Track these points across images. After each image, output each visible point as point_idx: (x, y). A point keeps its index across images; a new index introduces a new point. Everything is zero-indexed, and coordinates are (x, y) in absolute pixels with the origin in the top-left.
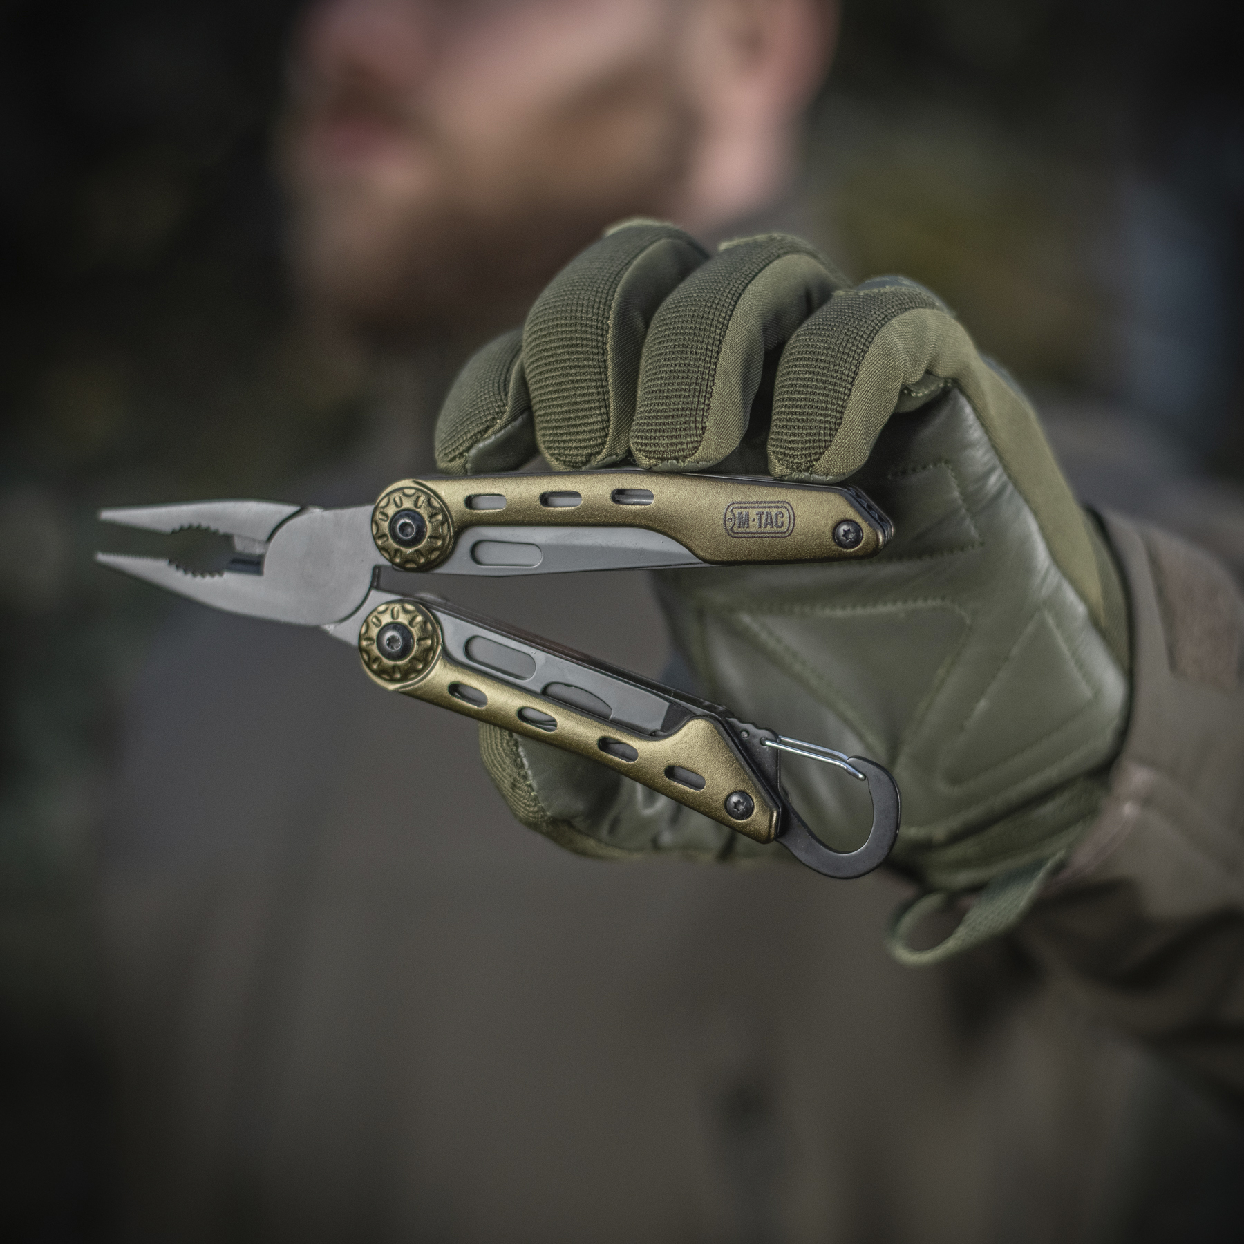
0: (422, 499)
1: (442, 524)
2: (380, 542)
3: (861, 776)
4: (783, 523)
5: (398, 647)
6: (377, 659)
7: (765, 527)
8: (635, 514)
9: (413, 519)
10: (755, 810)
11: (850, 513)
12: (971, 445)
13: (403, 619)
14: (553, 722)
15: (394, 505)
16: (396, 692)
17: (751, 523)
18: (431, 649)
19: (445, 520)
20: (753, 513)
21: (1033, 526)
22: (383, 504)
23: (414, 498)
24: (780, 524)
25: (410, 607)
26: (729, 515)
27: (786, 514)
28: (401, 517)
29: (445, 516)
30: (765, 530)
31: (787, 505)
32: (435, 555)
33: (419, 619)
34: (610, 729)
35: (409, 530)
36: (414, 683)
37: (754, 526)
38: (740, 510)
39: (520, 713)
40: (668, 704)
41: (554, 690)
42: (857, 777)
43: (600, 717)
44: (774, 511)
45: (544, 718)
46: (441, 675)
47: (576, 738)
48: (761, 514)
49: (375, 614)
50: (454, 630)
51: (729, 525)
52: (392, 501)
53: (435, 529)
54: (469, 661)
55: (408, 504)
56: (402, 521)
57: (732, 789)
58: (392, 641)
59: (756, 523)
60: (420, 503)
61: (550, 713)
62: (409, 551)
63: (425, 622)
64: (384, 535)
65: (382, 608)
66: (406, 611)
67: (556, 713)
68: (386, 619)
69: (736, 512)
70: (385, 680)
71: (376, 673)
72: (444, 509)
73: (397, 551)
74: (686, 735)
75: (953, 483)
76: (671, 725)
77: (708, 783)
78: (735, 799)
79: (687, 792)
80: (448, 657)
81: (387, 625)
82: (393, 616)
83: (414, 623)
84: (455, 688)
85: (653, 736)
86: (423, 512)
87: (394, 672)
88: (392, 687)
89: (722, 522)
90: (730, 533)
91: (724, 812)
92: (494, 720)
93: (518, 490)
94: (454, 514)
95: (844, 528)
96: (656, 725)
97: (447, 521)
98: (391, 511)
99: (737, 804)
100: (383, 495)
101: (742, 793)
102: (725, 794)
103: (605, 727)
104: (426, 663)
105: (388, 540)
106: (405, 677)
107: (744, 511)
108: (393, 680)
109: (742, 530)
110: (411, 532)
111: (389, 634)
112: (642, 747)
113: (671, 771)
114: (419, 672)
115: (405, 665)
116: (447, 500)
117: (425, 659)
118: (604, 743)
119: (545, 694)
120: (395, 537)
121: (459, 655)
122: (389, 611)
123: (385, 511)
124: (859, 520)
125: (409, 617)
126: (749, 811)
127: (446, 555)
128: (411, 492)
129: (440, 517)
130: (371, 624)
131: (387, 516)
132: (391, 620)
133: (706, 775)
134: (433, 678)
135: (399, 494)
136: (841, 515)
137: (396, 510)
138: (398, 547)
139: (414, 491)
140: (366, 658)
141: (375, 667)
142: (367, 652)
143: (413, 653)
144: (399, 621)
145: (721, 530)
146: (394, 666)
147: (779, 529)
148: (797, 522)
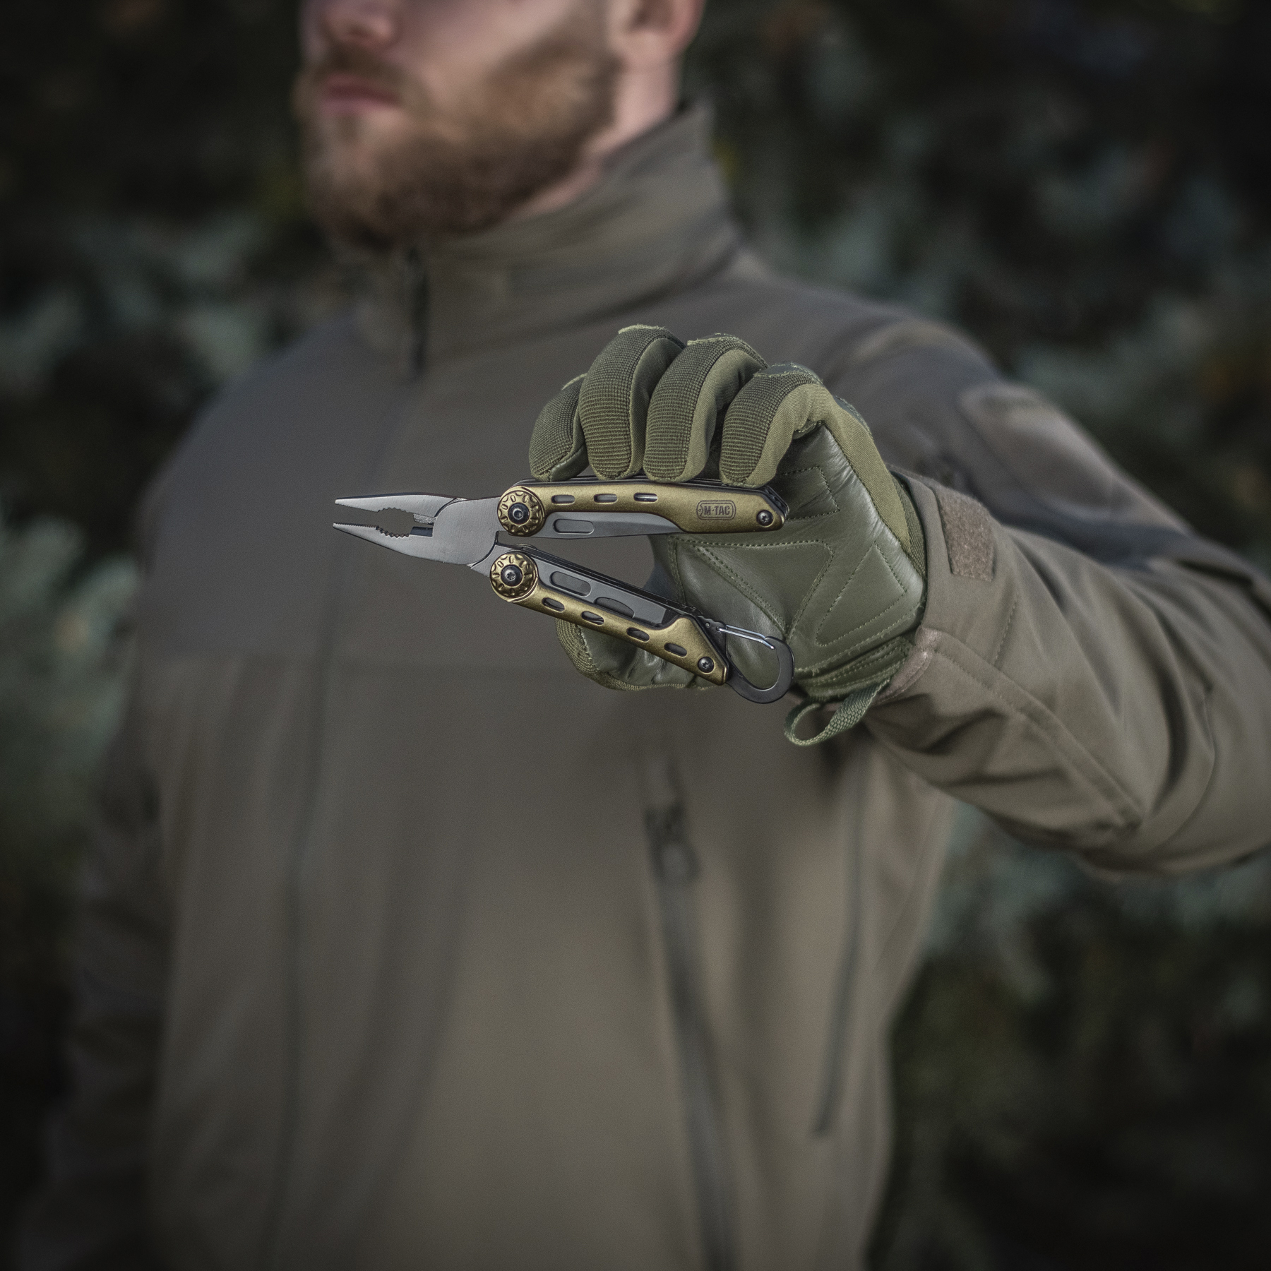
0: (526, 497)
1: (538, 511)
2: (503, 521)
3: (772, 647)
4: (729, 512)
5: (514, 578)
6: (501, 585)
7: (720, 514)
8: (647, 506)
9: (522, 509)
10: (715, 668)
11: (766, 507)
12: (833, 456)
13: (515, 563)
14: (601, 620)
15: (511, 501)
16: (512, 603)
17: (712, 512)
18: (532, 580)
19: (540, 509)
20: (713, 507)
21: (868, 499)
22: (504, 499)
23: (522, 497)
24: (727, 512)
25: (520, 556)
26: (699, 508)
27: (731, 507)
28: (516, 507)
29: (540, 507)
30: (718, 516)
31: (731, 502)
32: (534, 528)
33: (525, 563)
34: (633, 623)
35: (520, 515)
36: (523, 598)
37: (713, 513)
38: (705, 504)
39: (583, 615)
40: (665, 609)
41: (601, 601)
42: (770, 648)
43: (627, 616)
44: (724, 506)
45: (597, 617)
46: (537, 594)
47: (615, 628)
48: (717, 507)
49: (499, 560)
50: (544, 569)
51: (700, 513)
52: (510, 498)
53: (534, 514)
54: (553, 586)
55: (519, 500)
56: (515, 510)
57: (701, 656)
58: (510, 575)
59: (714, 512)
60: (526, 500)
61: (600, 615)
62: (520, 526)
63: (528, 564)
64: (506, 517)
65: (504, 557)
66: (517, 558)
67: (603, 615)
68: (506, 563)
69: (703, 506)
70: (505, 596)
71: (501, 593)
72: (540, 503)
73: (512, 526)
74: (676, 627)
75: (822, 477)
76: (667, 621)
77: (688, 653)
78: (703, 661)
79: (677, 658)
80: (542, 584)
81: (507, 566)
82: (510, 562)
83: (522, 565)
84: (545, 601)
85: (658, 627)
86: (528, 504)
87: (511, 593)
88: (510, 600)
89: (695, 511)
90: (700, 517)
91: (697, 668)
92: (568, 618)
93: (581, 494)
94: (545, 506)
95: (763, 514)
96: (660, 621)
97: (541, 509)
98: (509, 503)
99: (705, 664)
100: (504, 495)
101: (707, 658)
102: (698, 659)
103: (631, 622)
104: (529, 587)
105: (507, 519)
106: (517, 595)
107: (708, 505)
108: (510, 597)
109: (706, 515)
110: (521, 516)
111: (508, 572)
112: (651, 633)
113: (668, 646)
114: (525, 592)
115: (517, 588)
116: (541, 499)
117: (528, 584)
118: (630, 631)
119: (596, 604)
120: (512, 518)
121: (548, 582)
122: (508, 558)
123: (505, 503)
124: (771, 510)
125: (519, 562)
126: (711, 668)
127: (540, 527)
129: (537, 507)
130: (497, 566)
131: (507, 506)
132: (509, 563)
133: (687, 648)
134: (533, 595)
135: (514, 494)
136: (761, 508)
137: (512, 503)
138: (513, 524)
139: (522, 493)
140: (495, 584)
141: (500, 589)
142: (495, 581)
143: (522, 582)
144: (514, 564)
145: (695, 515)
146: (511, 589)
147: (728, 516)
148: (737, 511)
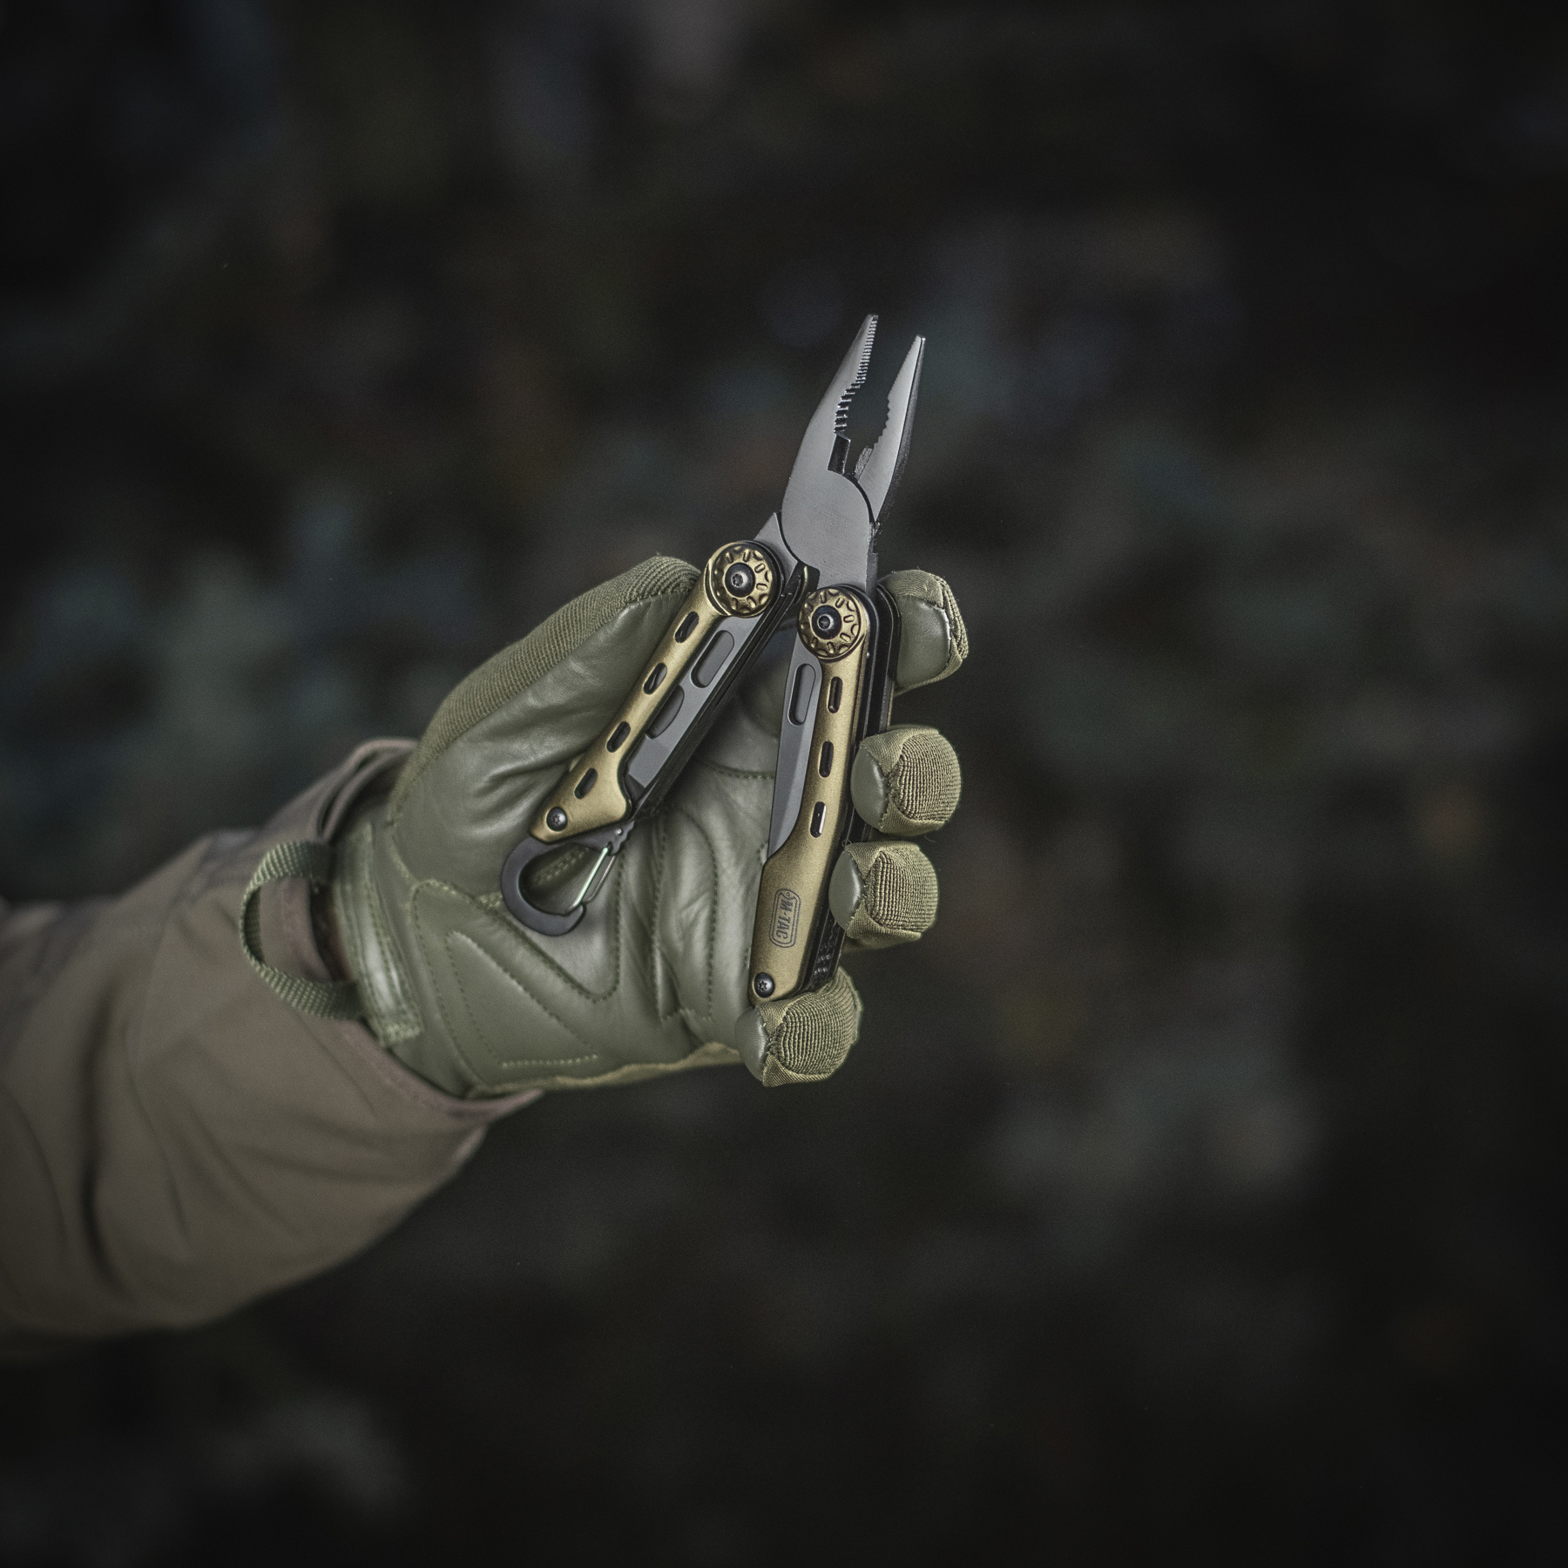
0: (848, 639)
1: (826, 649)
2: (821, 594)
4: (779, 936)
5: (734, 583)
6: (732, 559)
7: (779, 922)
9: (832, 629)
10: (552, 830)
11: (780, 992)
13: (756, 592)
14: (649, 690)
15: (847, 615)
17: (783, 911)
18: (728, 607)
19: (828, 653)
20: (790, 915)
22: (851, 604)
23: (849, 633)
24: (779, 934)
25: (764, 600)
26: (792, 895)
27: (786, 941)
28: (836, 620)
29: (830, 655)
30: (777, 919)
31: (792, 943)
33: (753, 606)
34: (635, 736)
35: (825, 623)
37: (781, 913)
38: (794, 905)
39: (663, 667)
40: (646, 786)
41: (678, 698)
43: (649, 729)
44: (789, 932)
45: (655, 687)
46: (706, 611)
47: (634, 706)
48: (788, 920)
49: (766, 571)
50: (741, 629)
51: (785, 893)
52: (851, 613)
53: (822, 644)
54: (713, 634)
55: (845, 627)
56: (832, 620)
57: (570, 818)
58: (741, 578)
59: (783, 915)
60: (844, 637)
61: (663, 683)
62: (809, 616)
63: (750, 609)
64: (826, 601)
65: (769, 577)
66: (761, 596)
67: (656, 696)
68: (759, 580)
69: (793, 901)
70: (717, 559)
71: (722, 555)
72: (838, 658)
73: (812, 607)
74: (616, 796)
76: (627, 786)
77: (578, 800)
78: (562, 817)
79: (576, 781)
80: (721, 618)
81: (752, 589)
82: (760, 584)
83: (750, 600)
84: (693, 619)
85: (623, 768)
86: (837, 640)
87: (720, 571)
88: (710, 563)
89: (788, 887)
90: (780, 892)
91: (556, 806)
93: (839, 725)
94: (831, 665)
95: (769, 985)
96: (631, 772)
98: (843, 612)
99: (558, 817)
100: (859, 604)
101: (564, 826)
102: (567, 811)
103: (638, 732)
104: (720, 600)
105: (822, 602)
106: (714, 577)
107: (793, 908)
108: (714, 566)
109: (780, 902)
110: (823, 624)
111: (745, 579)
112: (616, 757)
113: (592, 776)
115: (721, 584)
116: (841, 662)
117: (723, 600)
118: (625, 728)
119: (675, 692)
120: (822, 608)
121: (722, 627)
122: (765, 582)
123: (844, 606)
125: (756, 598)
126: (552, 824)
128: (855, 633)
129: (832, 652)
130: (759, 563)
131: (839, 607)
132: (757, 582)
133: (584, 802)
134: (706, 603)
135: (856, 621)
136: (778, 985)
137: (843, 616)
138: (815, 609)
139: (856, 634)
140: (737, 548)
141: (728, 554)
142: (739, 552)
143: (728, 593)
144: (755, 589)
145: (783, 886)
146: (723, 573)
147: (775, 933)
148: (778, 948)
